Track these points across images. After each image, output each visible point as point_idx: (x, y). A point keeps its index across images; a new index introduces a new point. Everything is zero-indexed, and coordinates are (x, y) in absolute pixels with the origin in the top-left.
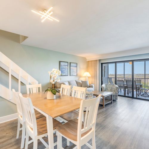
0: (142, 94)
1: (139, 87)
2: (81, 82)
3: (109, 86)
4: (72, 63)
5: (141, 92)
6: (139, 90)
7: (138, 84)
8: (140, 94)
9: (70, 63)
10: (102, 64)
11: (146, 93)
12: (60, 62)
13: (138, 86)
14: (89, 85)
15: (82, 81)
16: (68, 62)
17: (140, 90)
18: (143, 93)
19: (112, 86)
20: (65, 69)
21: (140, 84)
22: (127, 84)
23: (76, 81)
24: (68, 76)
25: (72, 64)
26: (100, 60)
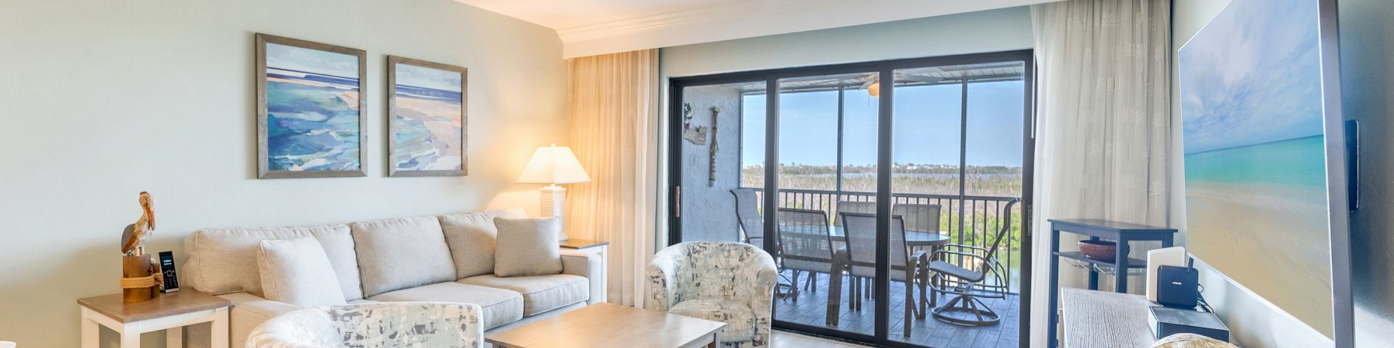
0: (940, 303)
1: (924, 256)
2: (493, 230)
3: (712, 262)
4: (405, 61)
5: (934, 292)
6: (923, 275)
7: (922, 238)
8: (933, 304)
9: (389, 63)
10: (677, 85)
11: (966, 298)
12: (260, 42)
13: (918, 253)
14: (557, 252)
15: (497, 222)
16: (360, 55)
17: (931, 274)
18: (950, 298)
19: (734, 261)
20: (331, 114)
21: (932, 238)
22: (847, 239)
23: (441, 221)
24: (359, 173)
25: (403, 75)
26: (660, 50)
